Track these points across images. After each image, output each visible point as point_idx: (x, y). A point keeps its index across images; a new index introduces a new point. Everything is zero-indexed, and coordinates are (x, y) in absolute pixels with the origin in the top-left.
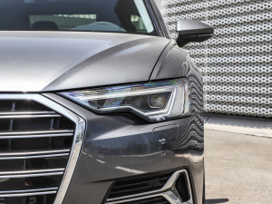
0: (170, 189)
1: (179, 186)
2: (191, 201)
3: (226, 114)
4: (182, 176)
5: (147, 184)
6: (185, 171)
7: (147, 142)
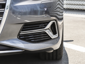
0: (48, 29)
1: (52, 28)
2: (57, 35)
3: (73, 9)
4: (54, 24)
5: (38, 26)
6: (55, 21)
7: (39, 9)
